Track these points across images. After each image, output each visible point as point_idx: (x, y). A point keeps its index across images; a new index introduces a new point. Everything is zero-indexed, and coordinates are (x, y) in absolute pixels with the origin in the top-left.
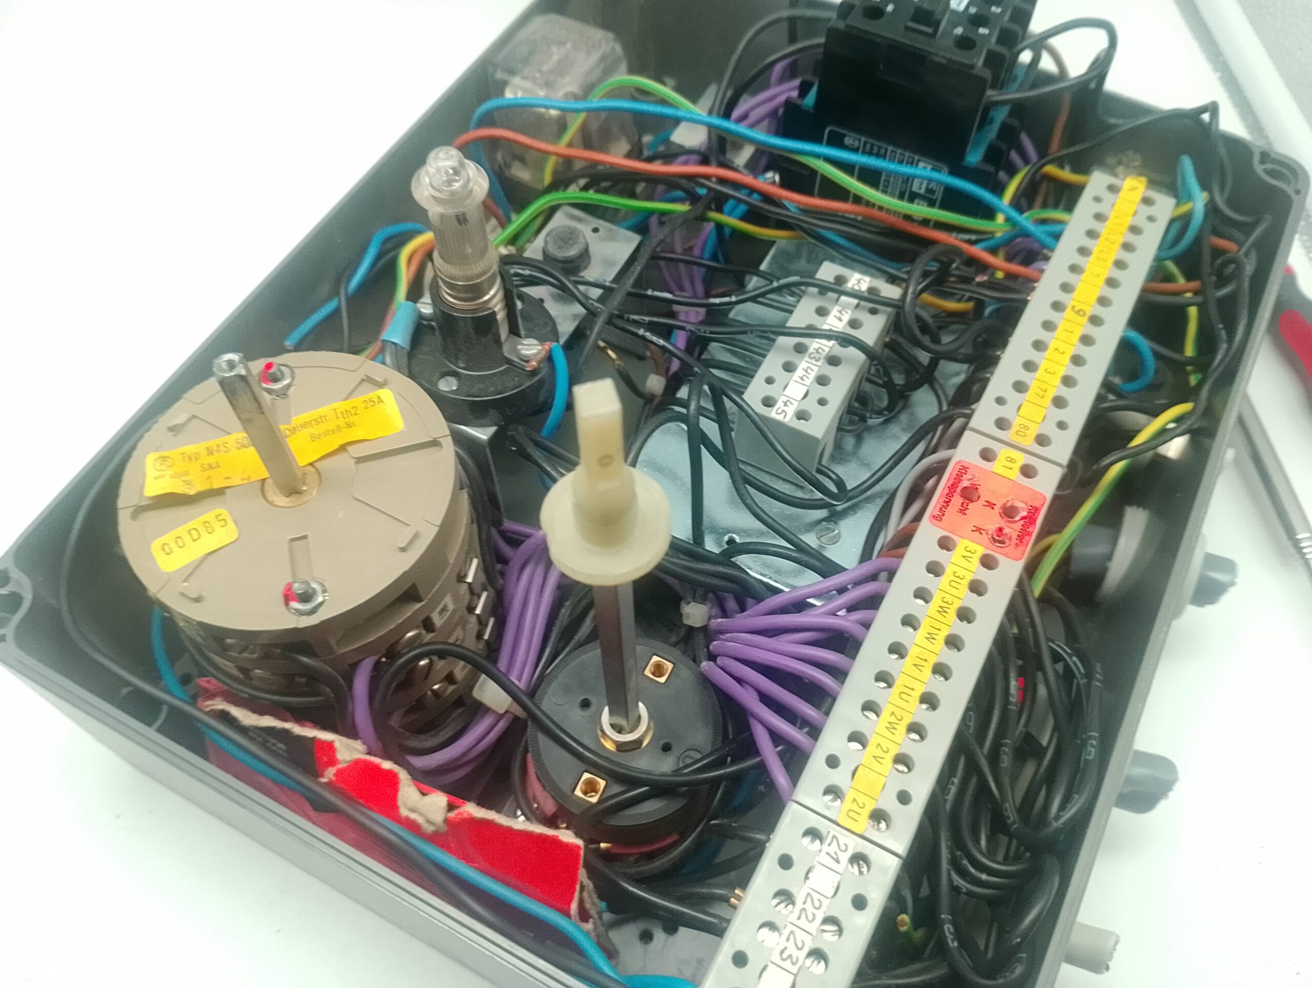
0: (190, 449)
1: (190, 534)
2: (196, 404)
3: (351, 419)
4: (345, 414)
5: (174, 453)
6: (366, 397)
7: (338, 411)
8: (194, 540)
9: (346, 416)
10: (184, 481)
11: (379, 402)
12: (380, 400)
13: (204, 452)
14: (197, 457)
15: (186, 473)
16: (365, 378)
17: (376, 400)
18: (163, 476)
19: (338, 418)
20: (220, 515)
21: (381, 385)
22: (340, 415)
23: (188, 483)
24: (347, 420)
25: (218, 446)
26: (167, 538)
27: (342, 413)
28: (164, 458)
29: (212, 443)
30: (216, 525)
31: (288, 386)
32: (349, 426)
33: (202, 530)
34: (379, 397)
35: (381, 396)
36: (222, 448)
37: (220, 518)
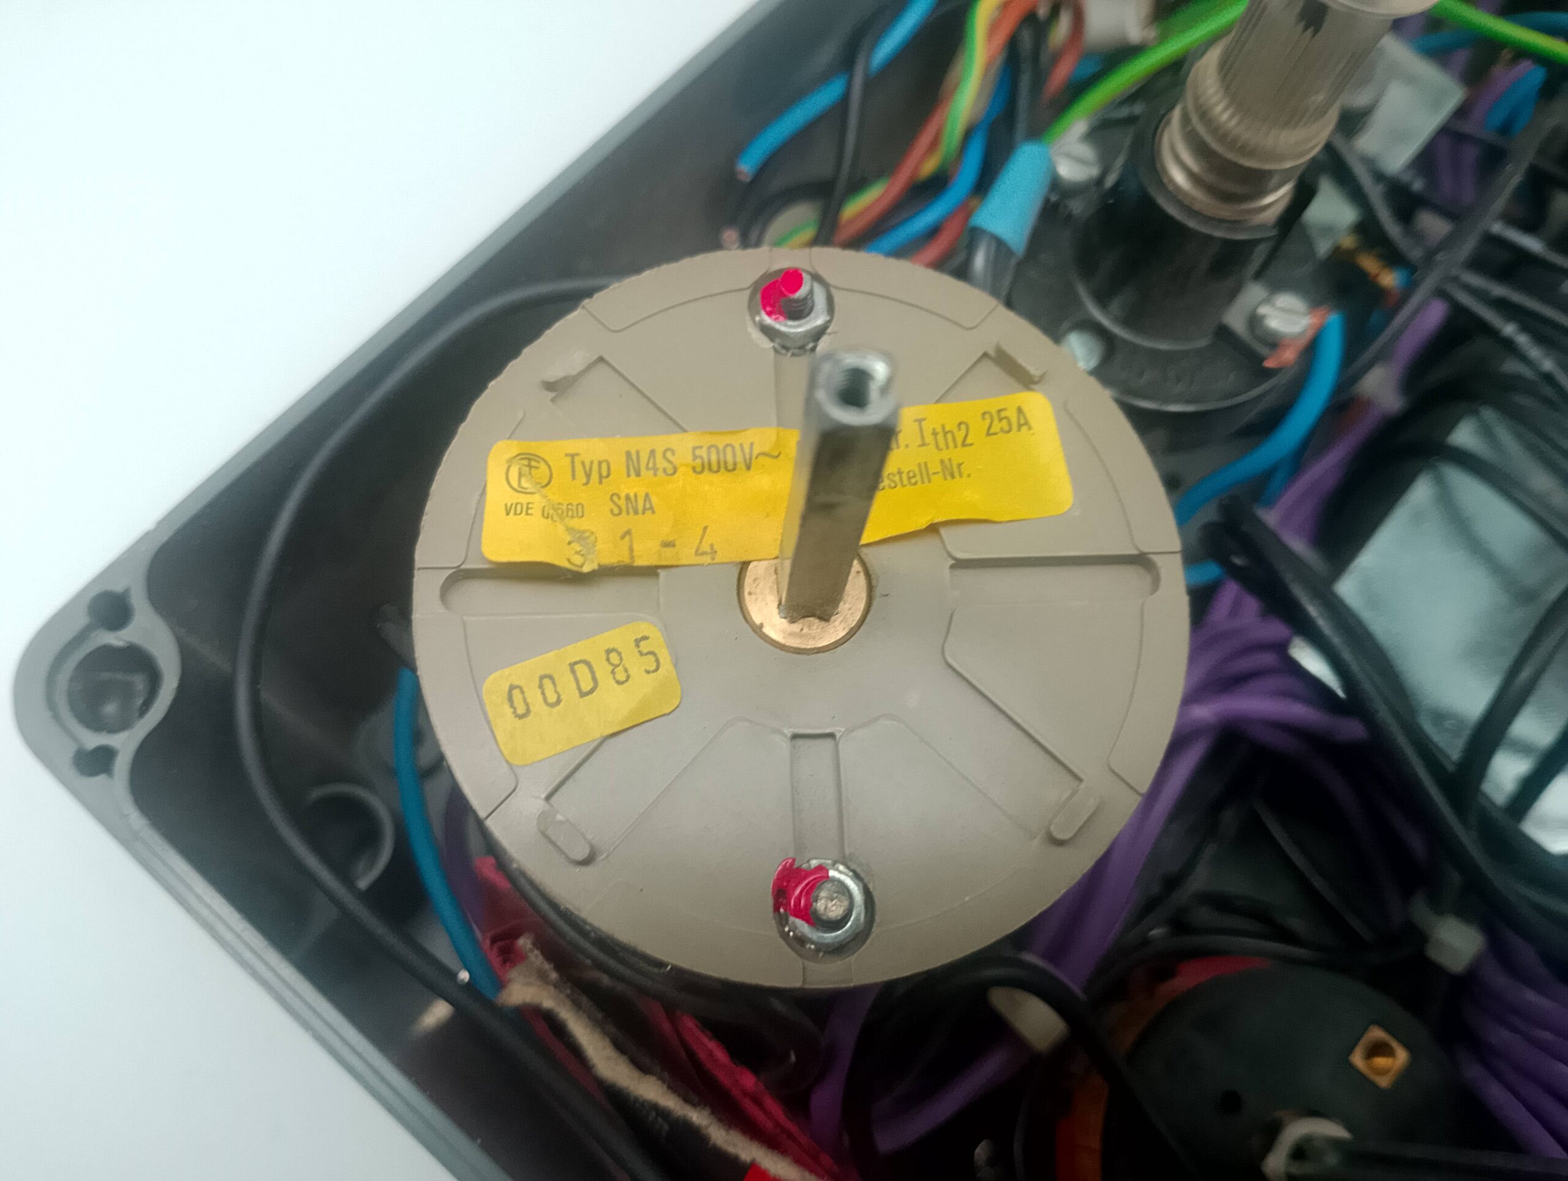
0: (592, 449)
1: (573, 672)
2: (609, 329)
3: (957, 455)
4: (940, 437)
5: (555, 451)
6: (993, 404)
7: (928, 427)
8: (583, 695)
9: (942, 444)
10: (569, 530)
11: (1020, 426)
12: (1023, 423)
13: (618, 465)
14: (602, 472)
15: (578, 511)
16: (992, 352)
17: (1012, 414)
18: (528, 509)
19: (923, 444)
20: (645, 638)
21: (1026, 381)
22: (929, 439)
23: (580, 537)
24: (945, 455)
25: (653, 453)
26: (524, 672)
27: (935, 433)
28: (529, 460)
29: (643, 444)
30: (636, 665)
31: (818, 334)
32: (950, 471)
33: (602, 670)
34: (1020, 410)
35: (1026, 409)
36: (661, 463)
37: (645, 646)
